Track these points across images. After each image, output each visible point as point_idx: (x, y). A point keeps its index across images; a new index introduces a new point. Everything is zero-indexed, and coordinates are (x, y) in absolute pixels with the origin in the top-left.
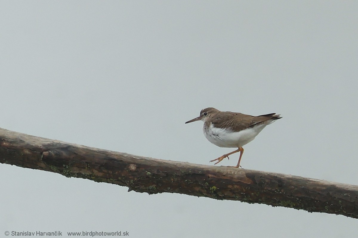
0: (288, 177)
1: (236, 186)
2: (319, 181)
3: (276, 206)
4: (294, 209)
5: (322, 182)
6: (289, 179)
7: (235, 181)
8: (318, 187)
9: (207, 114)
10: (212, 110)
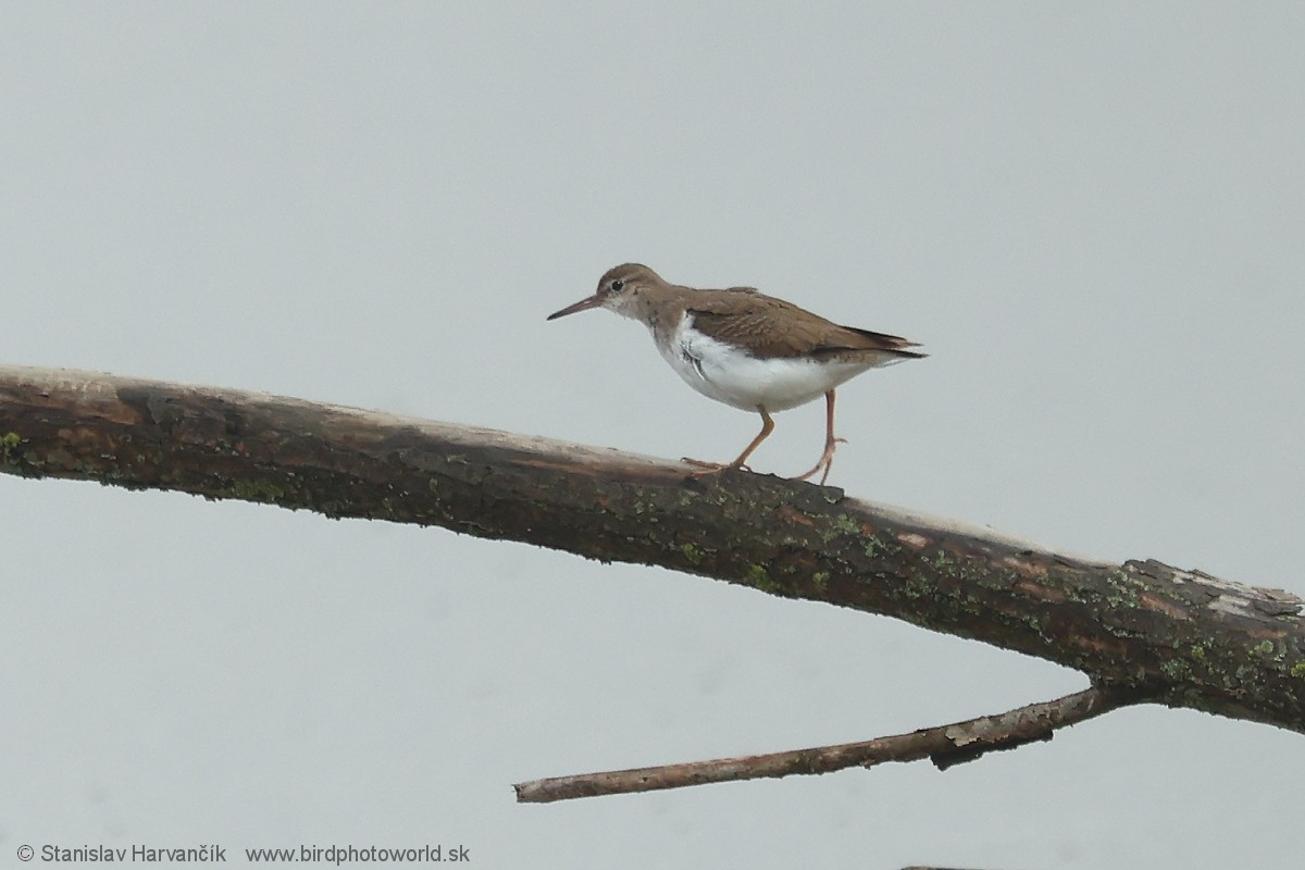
0: (257, 399)
1: (85, 433)
2: (362, 412)
3: (220, 499)
4: (281, 506)
5: (371, 418)
6: (262, 407)
7: (83, 413)
8: (358, 435)
9: (624, 287)
10: (642, 271)
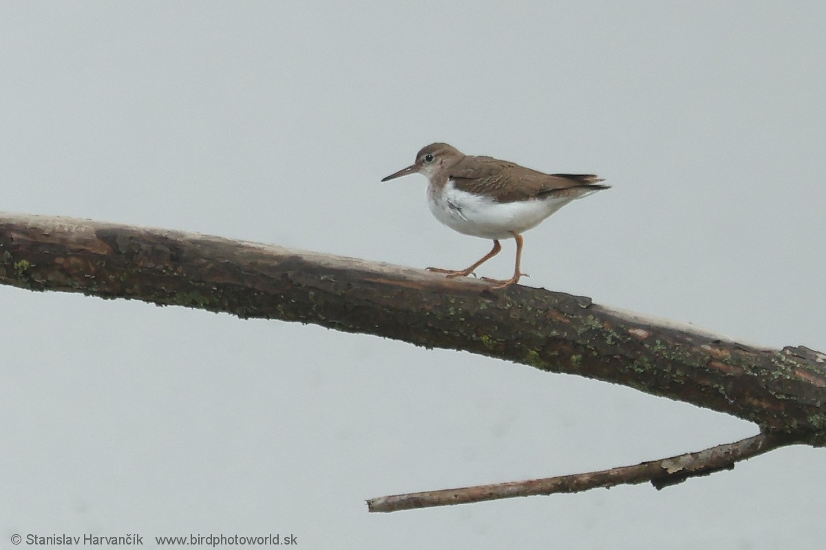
0: (192, 237)
1: (73, 260)
2: (263, 246)
3: (166, 305)
4: (208, 310)
5: (269, 250)
6: (195, 242)
7: (73, 247)
8: (260, 262)
9: (433, 159)
10: (446, 148)
